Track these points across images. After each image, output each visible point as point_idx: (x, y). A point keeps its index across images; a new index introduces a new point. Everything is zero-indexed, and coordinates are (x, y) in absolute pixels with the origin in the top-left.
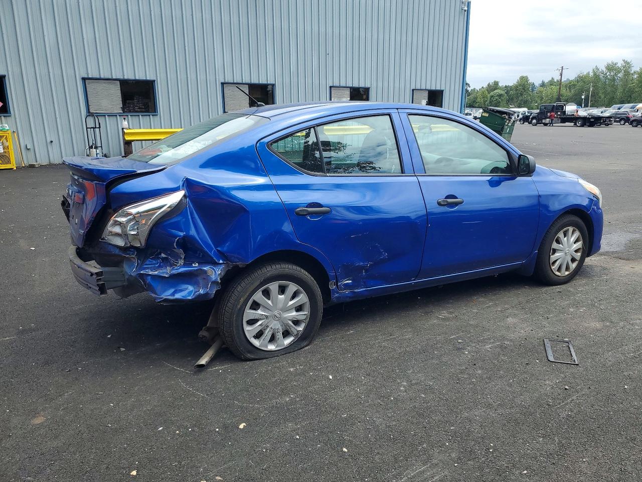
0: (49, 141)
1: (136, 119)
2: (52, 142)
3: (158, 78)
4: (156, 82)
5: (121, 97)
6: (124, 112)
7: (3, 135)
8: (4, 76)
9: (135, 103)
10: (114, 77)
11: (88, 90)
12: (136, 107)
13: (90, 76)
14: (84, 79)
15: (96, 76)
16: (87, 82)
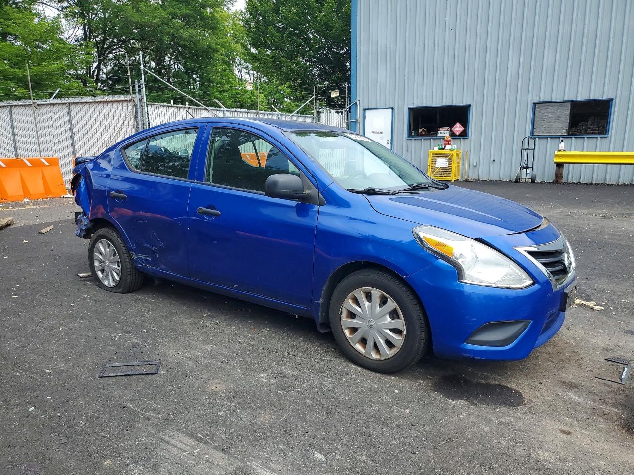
0: (492, 160)
1: (580, 141)
2: (494, 161)
3: (618, 96)
4: (614, 101)
5: (568, 119)
6: (568, 134)
7: (449, 153)
8: (469, 106)
9: (589, 124)
10: (566, 99)
11: (537, 113)
12: (589, 129)
13: (541, 101)
14: (535, 104)
15: (548, 99)
16: (537, 106)
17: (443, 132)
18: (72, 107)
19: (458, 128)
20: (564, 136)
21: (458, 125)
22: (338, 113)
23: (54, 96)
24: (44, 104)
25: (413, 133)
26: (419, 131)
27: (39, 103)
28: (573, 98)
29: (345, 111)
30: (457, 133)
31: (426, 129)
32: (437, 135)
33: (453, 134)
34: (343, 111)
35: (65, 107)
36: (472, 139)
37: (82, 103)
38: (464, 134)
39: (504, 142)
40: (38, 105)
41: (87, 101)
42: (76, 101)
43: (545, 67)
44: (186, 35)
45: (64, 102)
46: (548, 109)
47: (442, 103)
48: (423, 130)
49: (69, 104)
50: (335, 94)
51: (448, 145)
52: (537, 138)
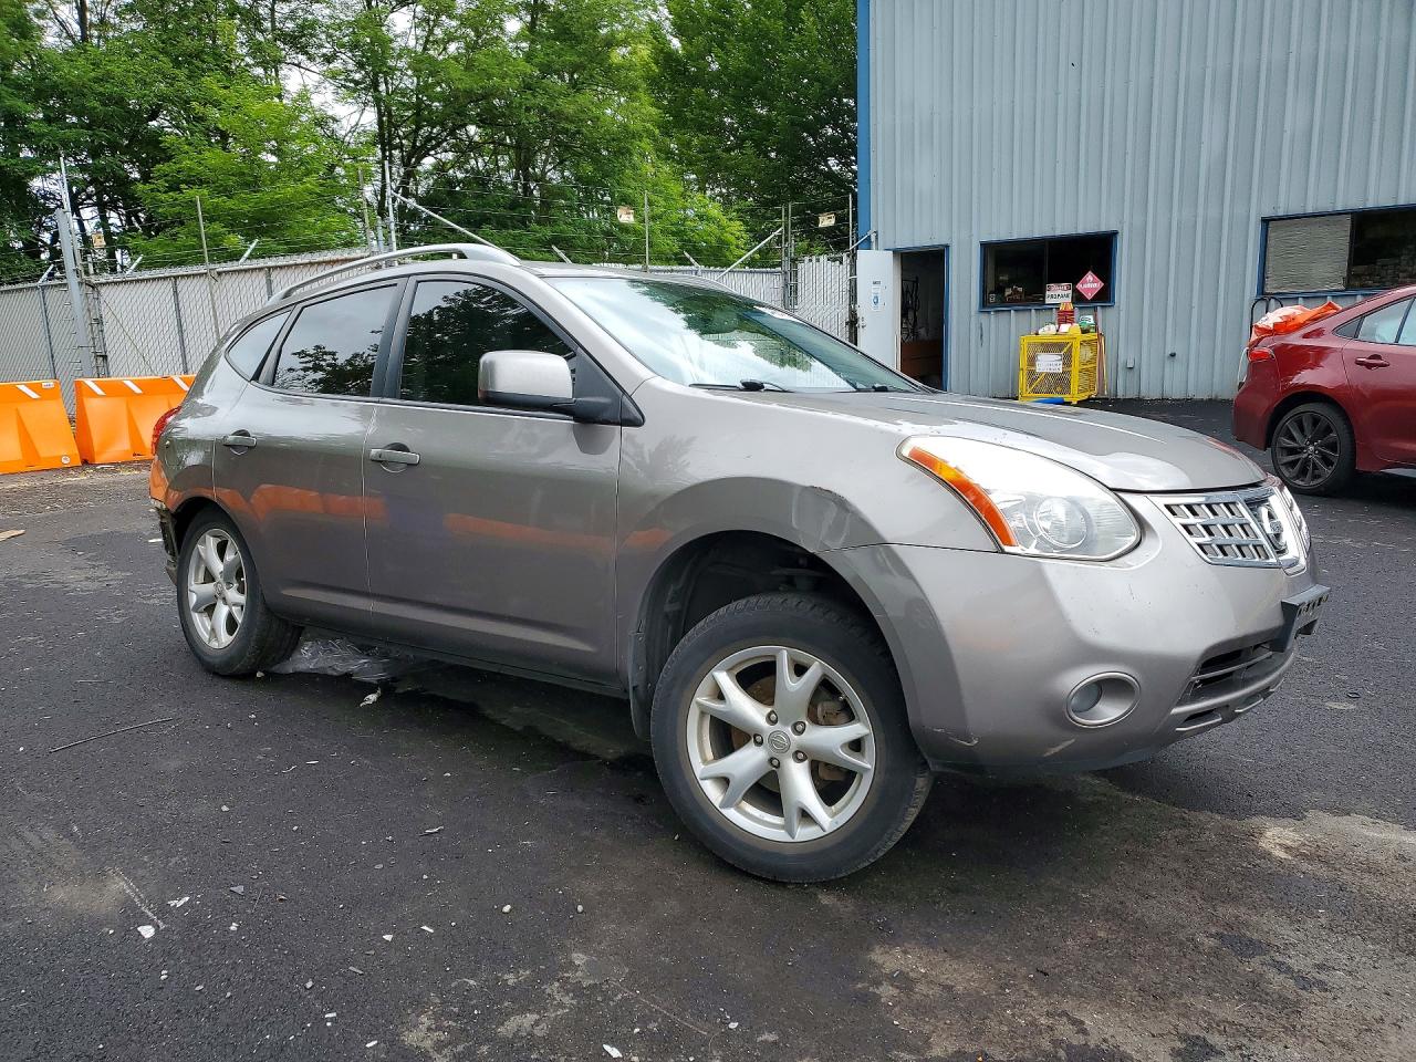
0: (1169, 353)
2: (1173, 355)
5: (1347, 253)
6: (1348, 286)
7: (1065, 340)
8: (1115, 234)
9: (1404, 263)
10: (1339, 208)
11: (1271, 242)
12: (1401, 274)
13: (1281, 213)
14: (1266, 221)
15: (1295, 209)
16: (1271, 224)
17: (1058, 294)
18: (274, 274)
19: (1090, 284)
20: (1335, 293)
21: (1090, 276)
22: (834, 260)
23: (246, 255)
24: (228, 272)
25: (992, 298)
26: (1007, 293)
27: (221, 269)
28: (1356, 203)
29: (848, 256)
30: (1089, 296)
31: (1020, 289)
32: (1043, 303)
33: (1078, 298)
34: (845, 255)
35: (262, 274)
36: (1123, 307)
37: (289, 266)
38: (1105, 296)
39: (1195, 311)
40: (219, 274)
41: (299, 261)
42: (280, 264)
43: (1287, 136)
44: (570, 109)
45: (261, 265)
46: (1299, 233)
47: (1099, 225)
48: (1015, 292)
49: (269, 268)
50: (827, 221)
51: (1066, 322)
52: (1272, 301)
